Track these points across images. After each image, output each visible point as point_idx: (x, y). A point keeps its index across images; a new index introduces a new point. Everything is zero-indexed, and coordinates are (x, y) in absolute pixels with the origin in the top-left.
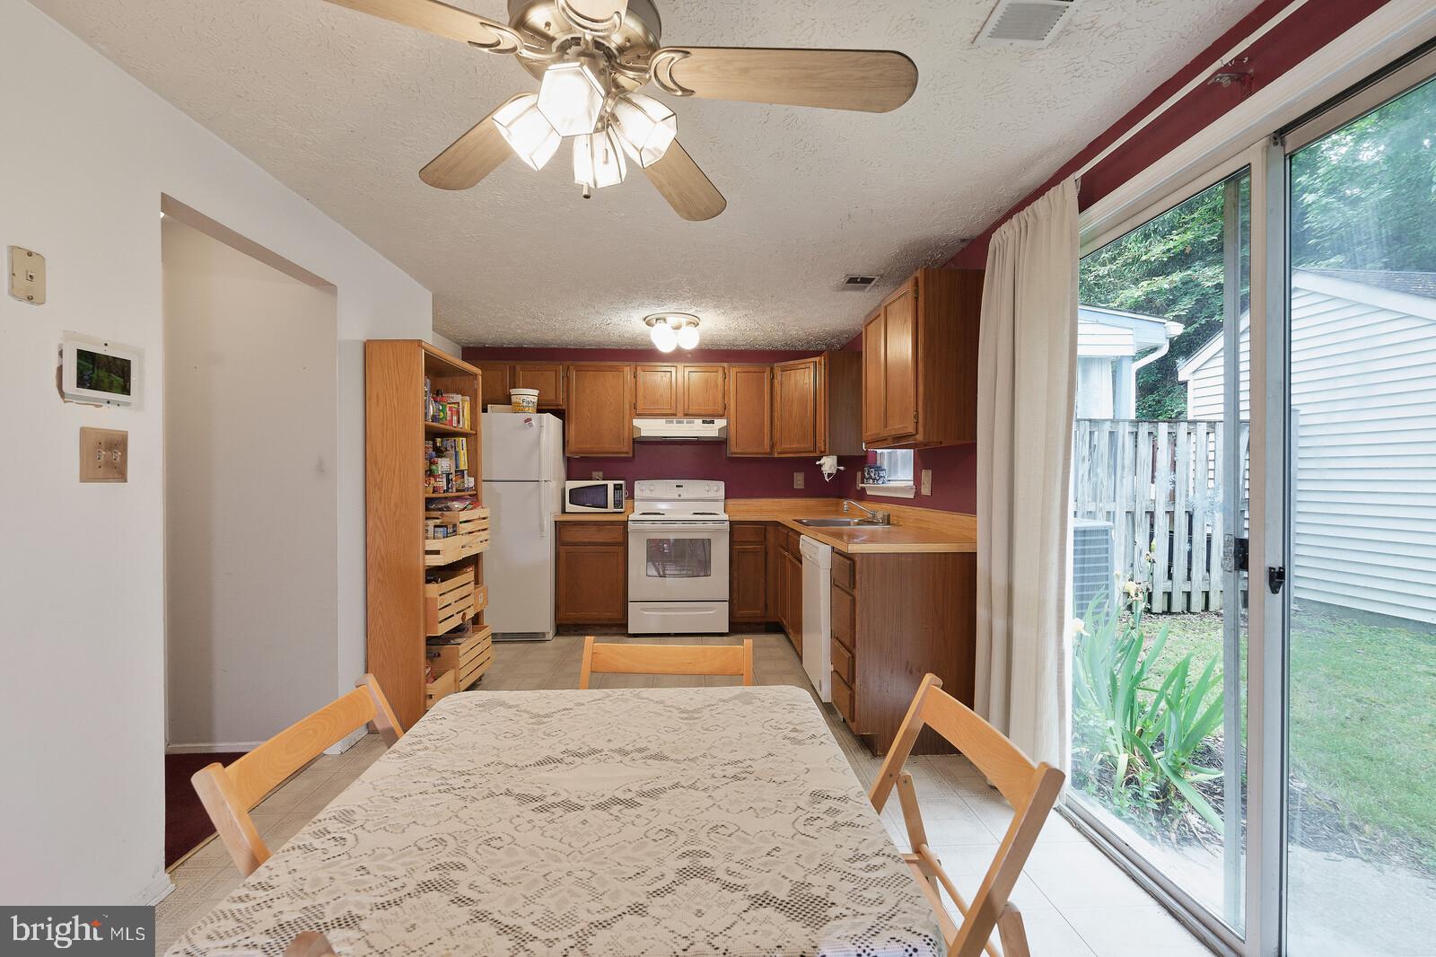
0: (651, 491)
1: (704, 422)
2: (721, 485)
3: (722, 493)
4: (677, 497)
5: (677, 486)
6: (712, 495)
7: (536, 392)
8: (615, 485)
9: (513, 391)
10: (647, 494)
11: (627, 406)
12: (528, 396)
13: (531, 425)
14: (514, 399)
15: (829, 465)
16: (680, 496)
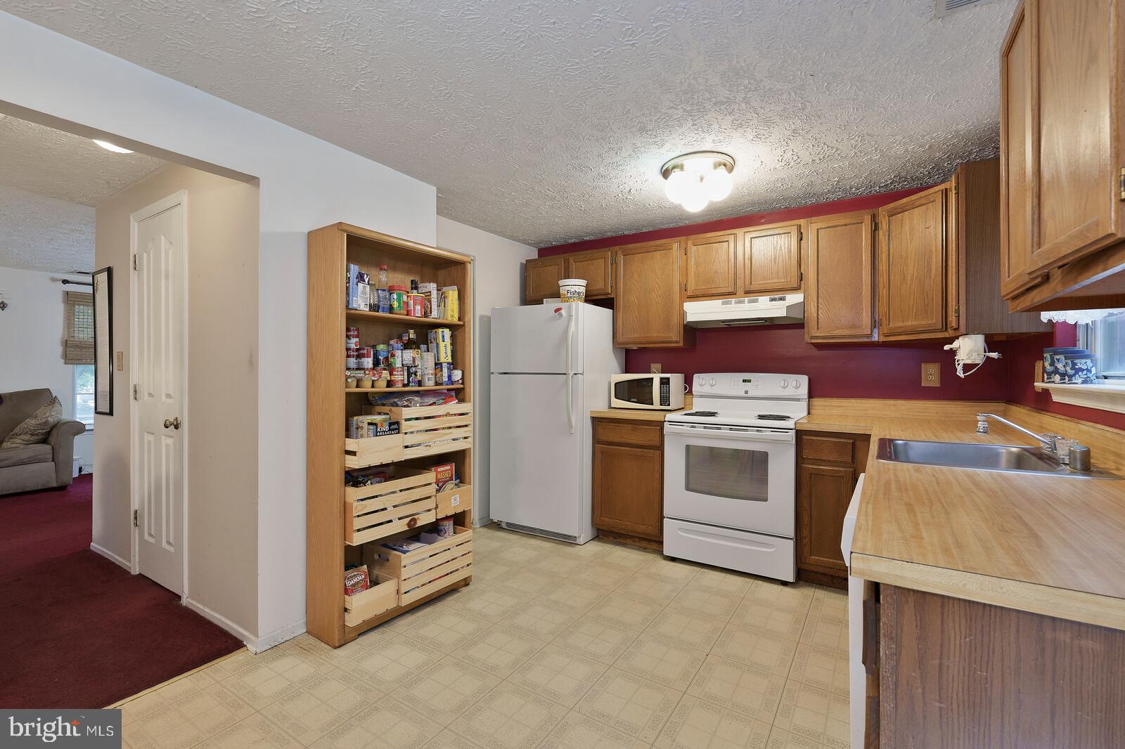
0: (712, 386)
1: (772, 300)
2: (803, 380)
3: (804, 390)
4: (743, 394)
5: (744, 381)
6: (790, 392)
7: (583, 282)
8: (661, 379)
9: (562, 282)
10: (707, 390)
11: (677, 288)
12: (576, 285)
13: (561, 315)
14: (563, 291)
15: (969, 350)
16: (746, 392)
